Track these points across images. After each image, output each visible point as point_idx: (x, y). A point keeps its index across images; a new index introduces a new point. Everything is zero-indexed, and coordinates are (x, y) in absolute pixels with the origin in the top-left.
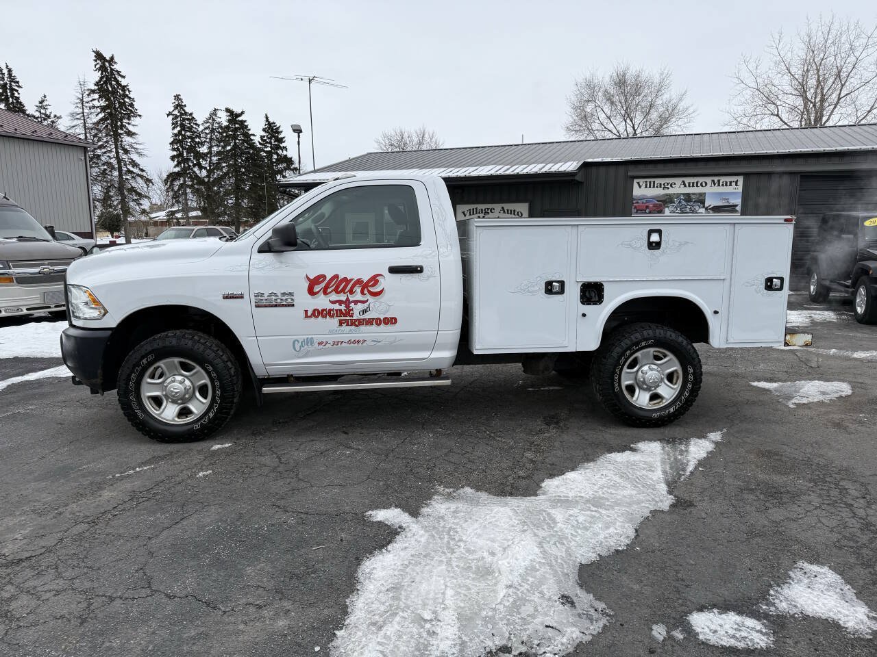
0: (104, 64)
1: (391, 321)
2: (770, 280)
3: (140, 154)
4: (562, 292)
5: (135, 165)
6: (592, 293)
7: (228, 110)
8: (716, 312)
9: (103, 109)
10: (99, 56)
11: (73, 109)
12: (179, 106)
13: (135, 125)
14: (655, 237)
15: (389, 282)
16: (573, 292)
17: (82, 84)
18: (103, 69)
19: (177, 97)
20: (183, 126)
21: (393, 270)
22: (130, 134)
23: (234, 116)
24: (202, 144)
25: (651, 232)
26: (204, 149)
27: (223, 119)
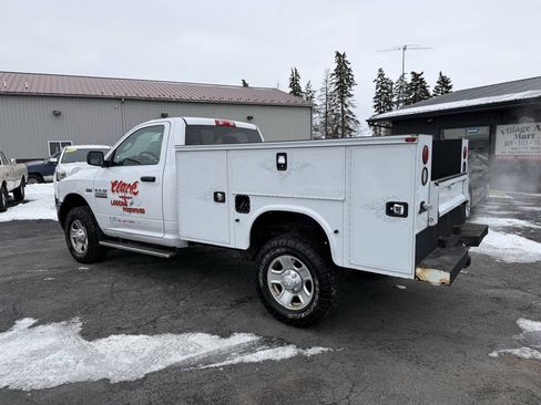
0: (340, 57)
1: (142, 211)
2: (390, 205)
3: (353, 107)
4: (223, 201)
5: (351, 113)
6: (242, 203)
7: (413, 73)
8: (336, 232)
9: (337, 83)
10: (338, 54)
11: (321, 86)
12: (381, 75)
13: (354, 90)
14: (282, 160)
15: (142, 186)
16: (231, 201)
17: (327, 71)
18: (339, 62)
19: (380, 70)
20: (382, 87)
21: (144, 179)
22: (350, 96)
23: (416, 76)
24: (393, 96)
25: (278, 155)
26: (395, 99)
27: (409, 79)
